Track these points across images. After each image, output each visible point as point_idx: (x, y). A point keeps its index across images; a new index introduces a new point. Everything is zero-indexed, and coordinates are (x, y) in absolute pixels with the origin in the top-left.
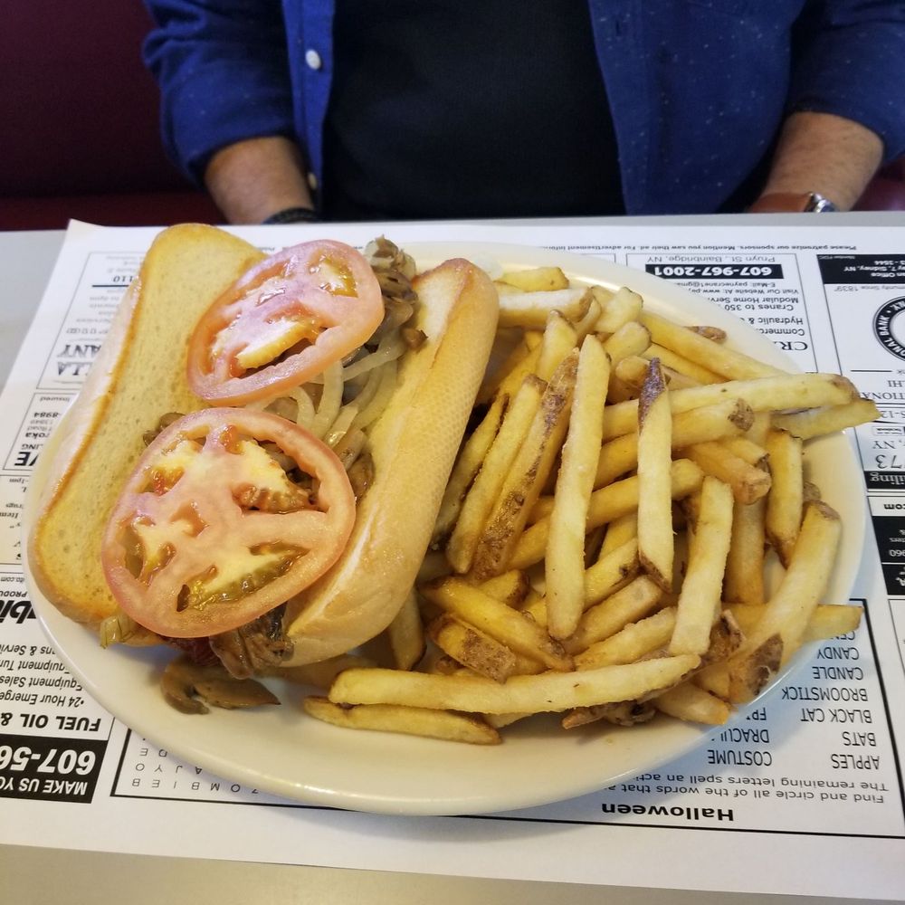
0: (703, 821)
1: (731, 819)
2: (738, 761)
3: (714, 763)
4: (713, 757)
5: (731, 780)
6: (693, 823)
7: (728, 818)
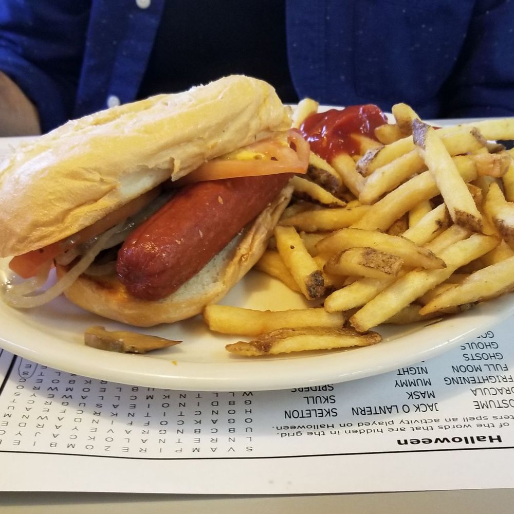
0: (478, 444)
1: (500, 441)
2: (498, 406)
3: (479, 408)
4: (478, 405)
5: (495, 418)
6: (470, 445)
7: (497, 440)
